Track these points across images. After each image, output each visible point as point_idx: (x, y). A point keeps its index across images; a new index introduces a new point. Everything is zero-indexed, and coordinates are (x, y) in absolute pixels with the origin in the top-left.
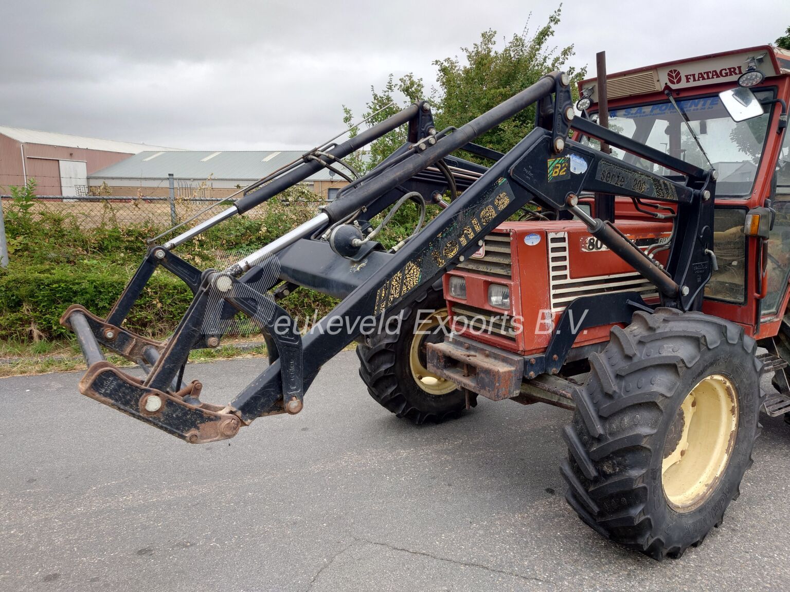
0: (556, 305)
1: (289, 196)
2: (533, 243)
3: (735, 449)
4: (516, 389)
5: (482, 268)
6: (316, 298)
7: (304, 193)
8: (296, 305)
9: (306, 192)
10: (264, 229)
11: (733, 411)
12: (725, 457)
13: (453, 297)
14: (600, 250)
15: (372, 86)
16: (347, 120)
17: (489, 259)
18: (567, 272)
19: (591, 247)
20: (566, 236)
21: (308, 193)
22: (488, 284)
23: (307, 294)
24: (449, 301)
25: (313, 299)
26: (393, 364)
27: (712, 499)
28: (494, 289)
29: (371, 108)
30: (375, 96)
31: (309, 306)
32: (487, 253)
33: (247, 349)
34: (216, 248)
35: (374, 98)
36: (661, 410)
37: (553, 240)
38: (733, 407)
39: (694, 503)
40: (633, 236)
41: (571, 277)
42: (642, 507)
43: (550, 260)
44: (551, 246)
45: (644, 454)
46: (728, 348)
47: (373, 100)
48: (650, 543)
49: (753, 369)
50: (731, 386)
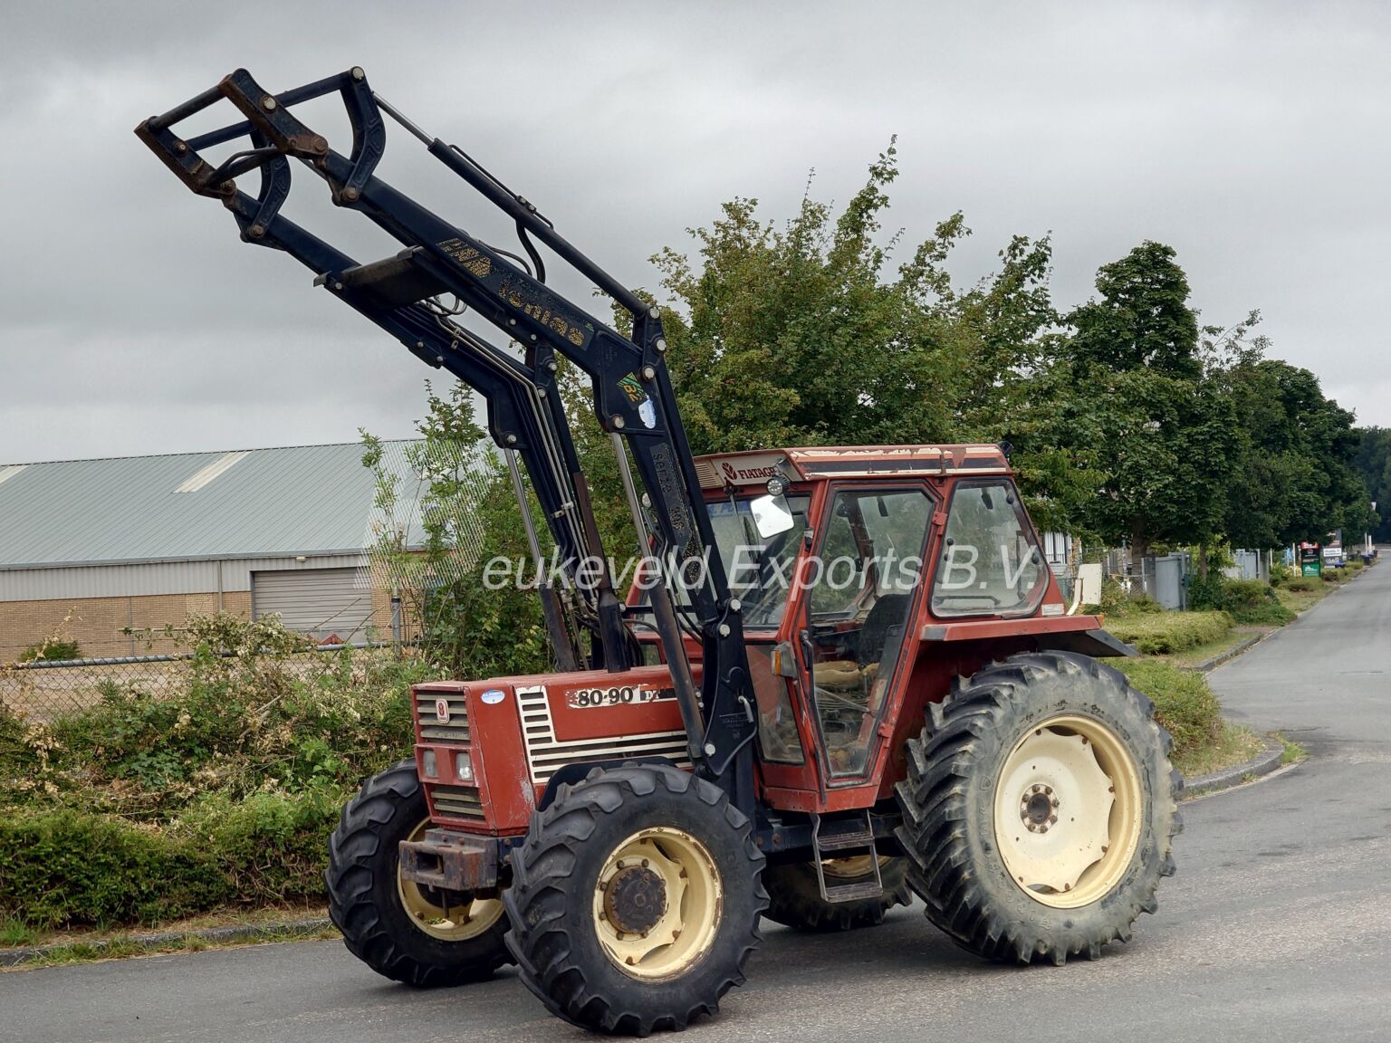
0: (538, 775)
1: (238, 644)
2: (494, 700)
3: (723, 920)
4: (490, 876)
5: (450, 736)
6: (290, 845)
7: (271, 635)
8: (250, 862)
9: (275, 633)
10: (184, 719)
11: (713, 875)
12: (713, 931)
13: (429, 778)
14: (601, 705)
16: (370, 461)
17: (454, 723)
18: (551, 734)
19: (584, 702)
20: (544, 690)
21: (281, 636)
22: (454, 753)
23: (271, 839)
24: (427, 784)
25: (283, 849)
26: (369, 888)
27: (691, 975)
28: (462, 758)
29: (424, 431)
30: (435, 404)
31: (276, 862)
32: (452, 717)
33: (155, 943)
34: (84, 763)
35: (432, 407)
36: (572, 853)
37: (524, 696)
38: (712, 869)
39: (664, 976)
40: (655, 686)
41: (559, 740)
42: (564, 955)
43: (523, 720)
44: (521, 703)
45: (557, 897)
46: (671, 797)
47: (429, 412)
48: (587, 1002)
49: (725, 823)
50: (699, 844)
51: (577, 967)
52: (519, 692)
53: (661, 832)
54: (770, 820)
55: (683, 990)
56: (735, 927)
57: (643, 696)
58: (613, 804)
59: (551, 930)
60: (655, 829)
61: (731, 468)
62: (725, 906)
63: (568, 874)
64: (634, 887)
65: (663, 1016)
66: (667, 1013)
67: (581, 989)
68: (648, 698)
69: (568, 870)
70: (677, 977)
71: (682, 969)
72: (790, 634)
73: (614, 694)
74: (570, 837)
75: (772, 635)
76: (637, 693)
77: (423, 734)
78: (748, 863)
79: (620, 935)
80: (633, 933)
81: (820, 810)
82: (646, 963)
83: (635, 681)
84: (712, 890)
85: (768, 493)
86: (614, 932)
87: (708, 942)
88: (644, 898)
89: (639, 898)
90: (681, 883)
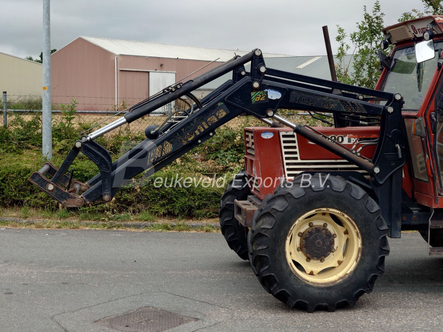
0: (289, 175)
2: (267, 137)
3: (361, 259)
10: (238, 138)
12: (355, 264)
13: (248, 171)
15: (365, 6)
16: (339, 39)
18: (298, 155)
20: (295, 134)
27: (340, 285)
30: (367, 17)
32: (252, 143)
33: (195, 226)
35: (365, 17)
36: (274, 217)
37: (284, 136)
38: (357, 232)
39: (325, 284)
40: (357, 136)
41: (301, 159)
42: (266, 267)
43: (283, 148)
44: (282, 139)
45: (265, 239)
46: (334, 193)
47: (364, 20)
48: (278, 292)
49: (366, 210)
50: (350, 218)
51: (273, 274)
52: (281, 134)
53: (328, 210)
54: (411, 209)
55: (334, 292)
56: (367, 263)
57: (349, 141)
58: (300, 194)
59: (259, 254)
60: (325, 209)
61: (415, 28)
62: (363, 252)
63: (271, 227)
64: (316, 236)
65: (321, 304)
66: (323, 302)
67: (275, 286)
68: (352, 141)
69: (271, 226)
70: (332, 285)
71: (335, 281)
72: (423, 113)
73: (333, 138)
74: (273, 209)
75: (415, 114)
76: (346, 139)
77: (248, 151)
78: (377, 231)
79: (308, 259)
80: (314, 259)
81: (434, 206)
82: (320, 275)
83: (346, 133)
84: (357, 243)
85: (425, 40)
86: (305, 258)
87: (352, 269)
88: (321, 243)
89: (319, 243)
90: (344, 237)
